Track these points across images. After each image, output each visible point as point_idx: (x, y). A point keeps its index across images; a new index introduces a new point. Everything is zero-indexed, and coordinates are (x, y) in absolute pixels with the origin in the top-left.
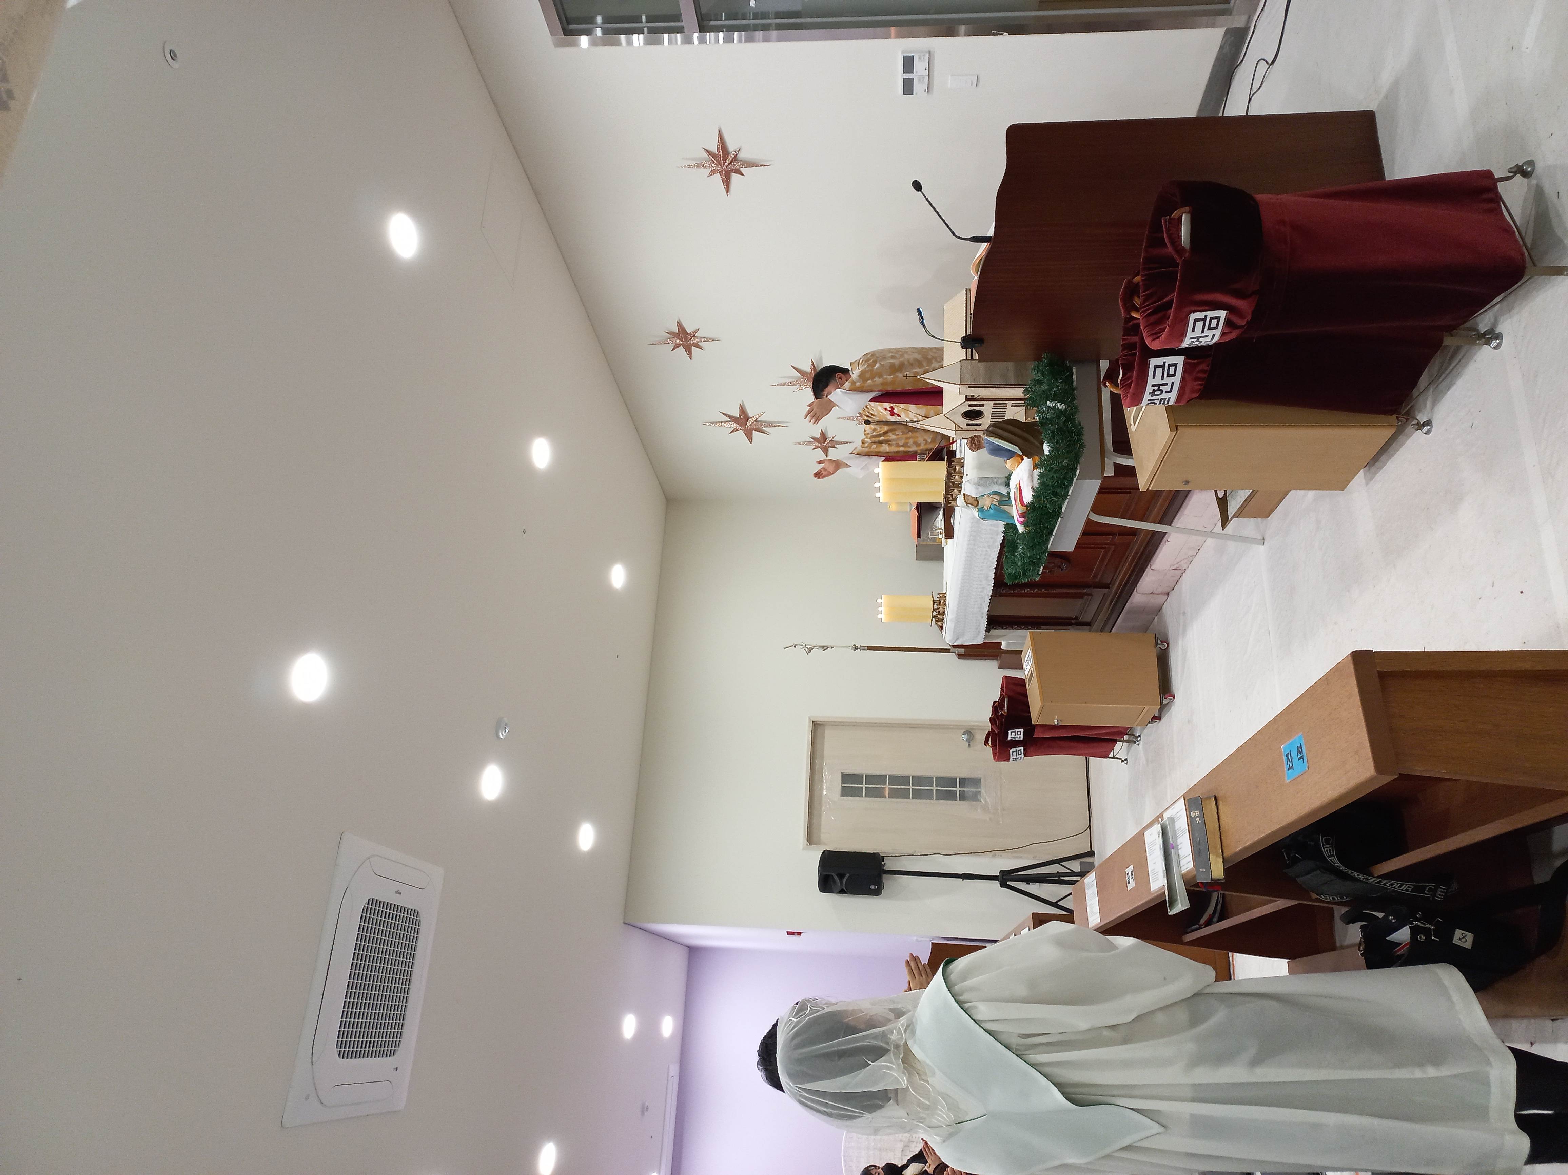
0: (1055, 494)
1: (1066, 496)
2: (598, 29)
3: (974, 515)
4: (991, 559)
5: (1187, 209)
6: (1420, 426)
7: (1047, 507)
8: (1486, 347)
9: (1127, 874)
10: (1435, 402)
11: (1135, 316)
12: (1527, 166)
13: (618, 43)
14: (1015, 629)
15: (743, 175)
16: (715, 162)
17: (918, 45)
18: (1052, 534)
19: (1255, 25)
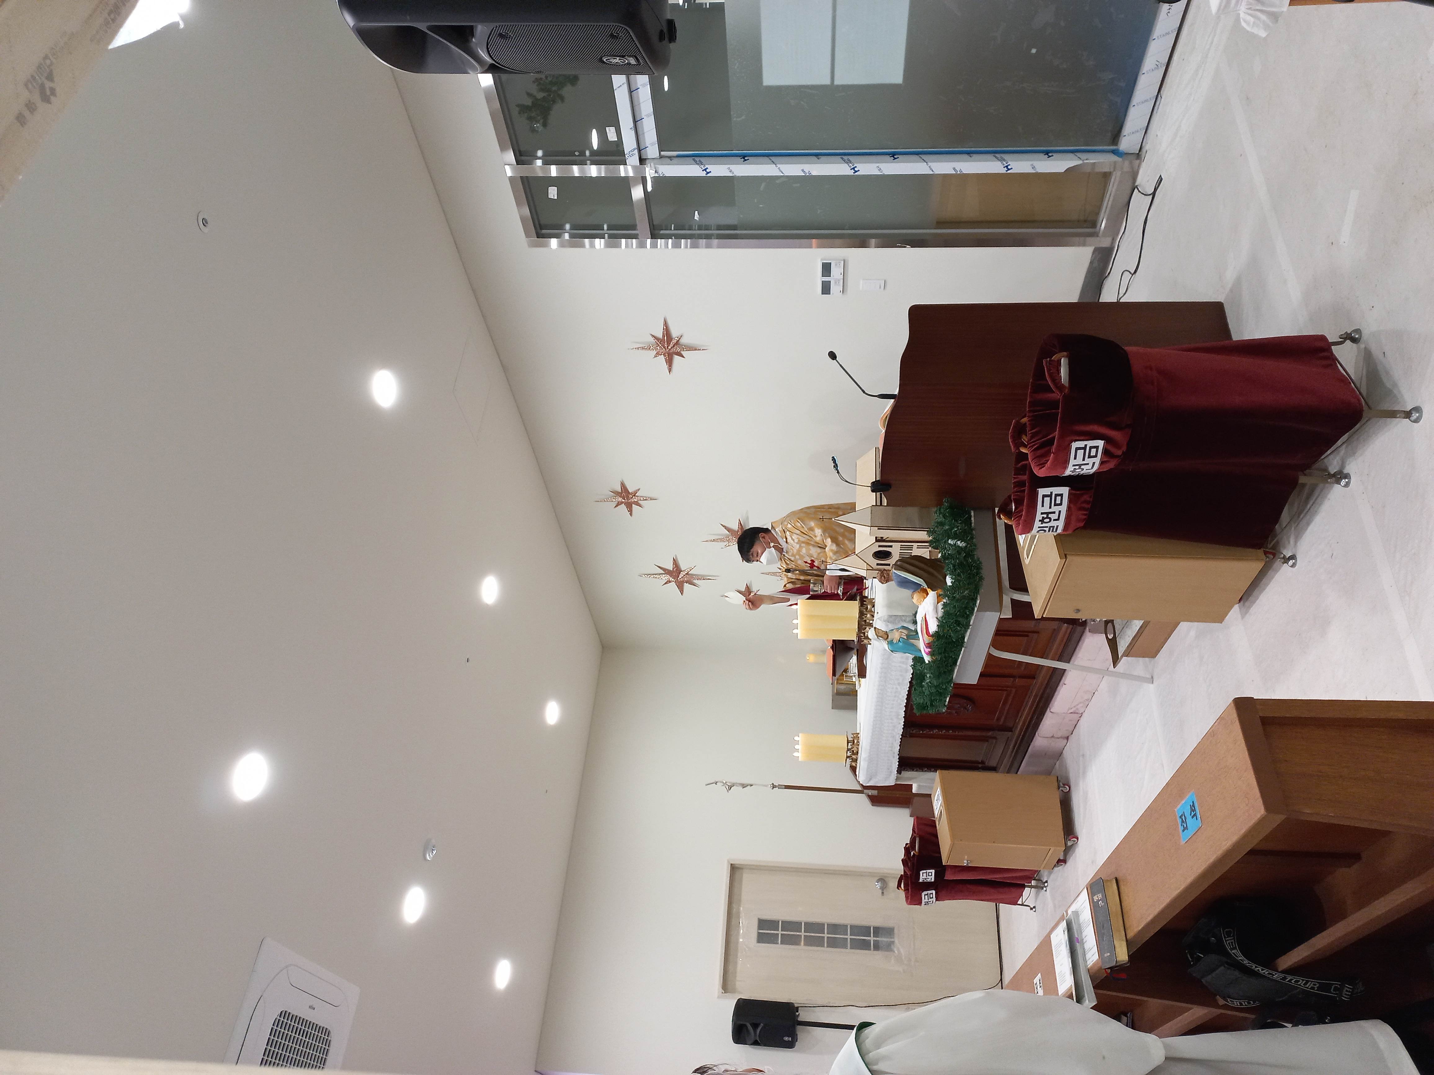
0: (958, 623)
1: (967, 626)
2: (566, 234)
3: (884, 648)
4: (900, 696)
5: (1065, 353)
6: (1286, 560)
7: (950, 636)
8: (1336, 486)
9: (1036, 984)
10: (1297, 538)
11: (1023, 451)
12: (1355, 334)
13: (583, 246)
14: (925, 771)
15: (683, 357)
16: (660, 345)
17: (834, 254)
18: (956, 664)
19: (1118, 244)
